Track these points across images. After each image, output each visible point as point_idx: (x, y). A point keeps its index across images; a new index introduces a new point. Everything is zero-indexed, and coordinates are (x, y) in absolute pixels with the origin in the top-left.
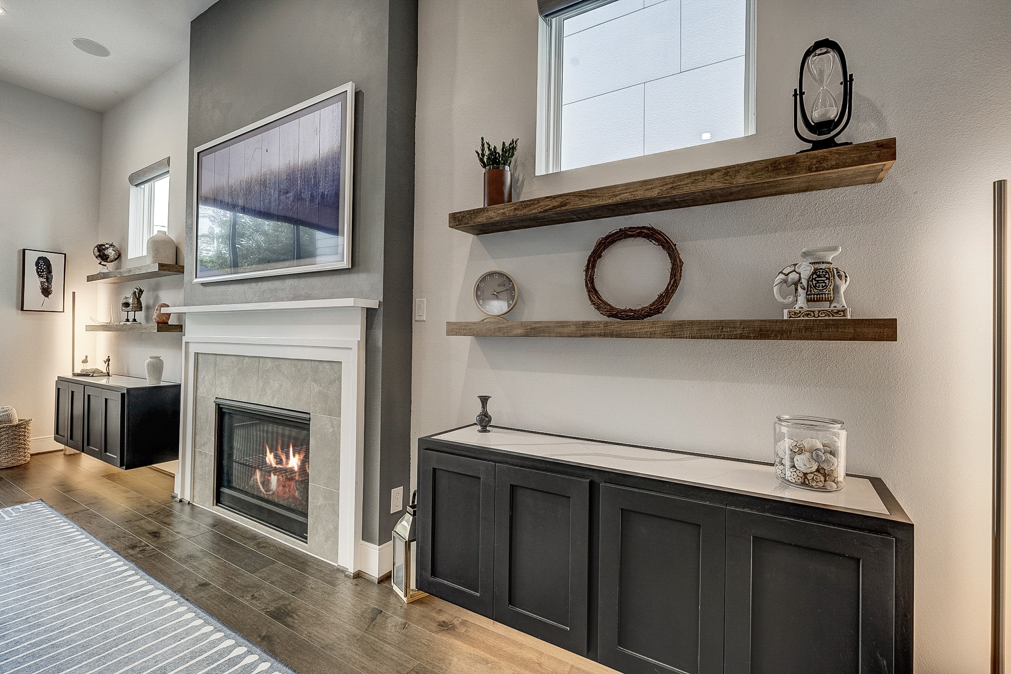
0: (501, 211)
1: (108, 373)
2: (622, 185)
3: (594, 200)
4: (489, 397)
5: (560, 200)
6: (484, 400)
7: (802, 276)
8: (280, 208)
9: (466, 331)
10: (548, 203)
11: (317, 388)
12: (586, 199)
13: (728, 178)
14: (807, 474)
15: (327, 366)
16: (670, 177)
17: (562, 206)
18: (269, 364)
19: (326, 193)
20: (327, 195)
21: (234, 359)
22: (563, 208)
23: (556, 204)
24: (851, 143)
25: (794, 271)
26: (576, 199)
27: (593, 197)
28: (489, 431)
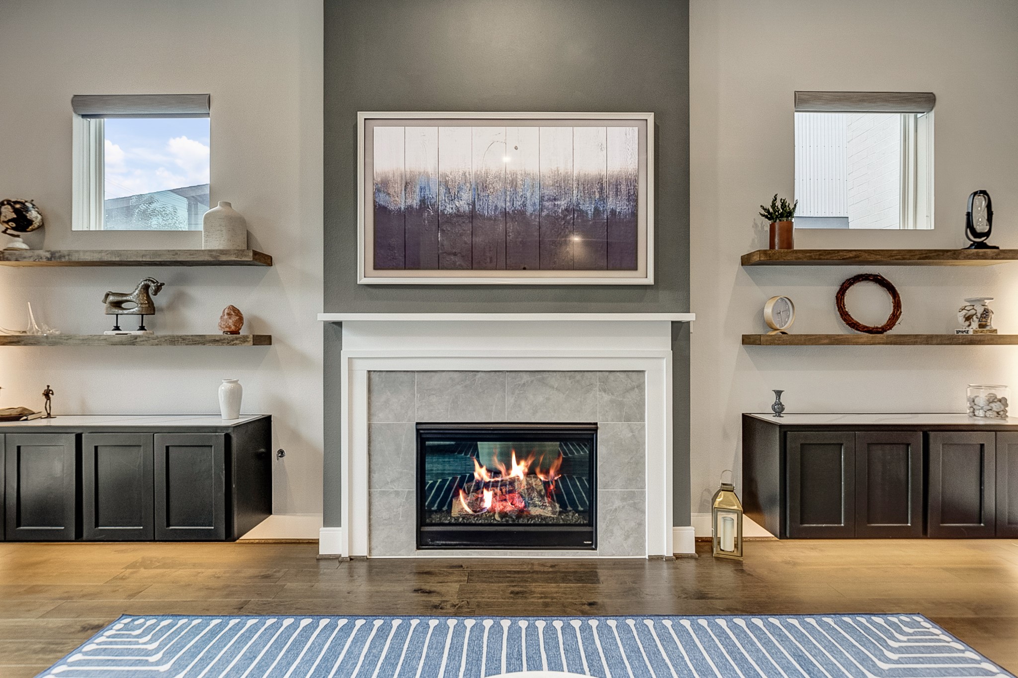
0: (808, 254)
1: (49, 414)
2: (896, 250)
3: (878, 257)
4: (782, 391)
5: (854, 253)
6: (779, 393)
7: (978, 312)
8: (544, 214)
9: (779, 342)
10: (845, 254)
11: (607, 397)
12: (873, 255)
13: (955, 256)
14: (999, 412)
15: (622, 375)
16: (925, 250)
17: (856, 258)
18: (526, 378)
19: (618, 211)
20: (619, 212)
21: (456, 375)
22: (857, 259)
23: (851, 255)
24: (998, 248)
25: (973, 309)
26: (866, 255)
27: (878, 255)
28: (783, 417)
